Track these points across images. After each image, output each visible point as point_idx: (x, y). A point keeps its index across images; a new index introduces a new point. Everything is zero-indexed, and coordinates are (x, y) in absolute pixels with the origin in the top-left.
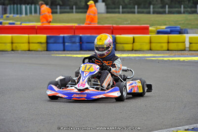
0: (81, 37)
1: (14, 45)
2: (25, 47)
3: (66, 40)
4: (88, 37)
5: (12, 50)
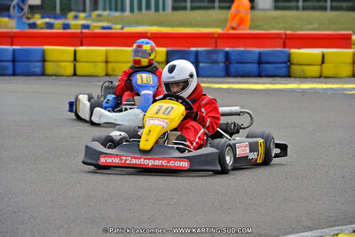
0: (227, 53)
1: (110, 65)
3: (200, 58)
4: (240, 53)
5: (107, 75)
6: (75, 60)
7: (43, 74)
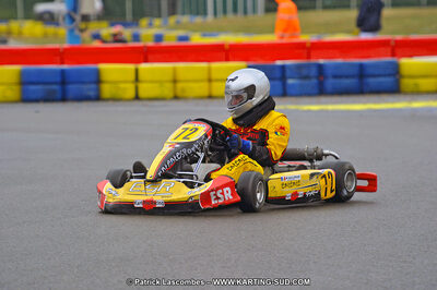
1: (179, 85)
2: (201, 89)
3: (288, 73)
4: (337, 66)
6: (137, 80)
7: (98, 98)
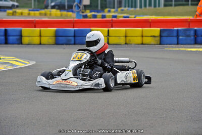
1: (128, 38)
2: (139, 40)
3: (180, 34)
5: (126, 44)
6: (108, 35)
